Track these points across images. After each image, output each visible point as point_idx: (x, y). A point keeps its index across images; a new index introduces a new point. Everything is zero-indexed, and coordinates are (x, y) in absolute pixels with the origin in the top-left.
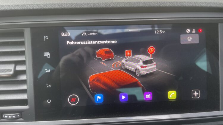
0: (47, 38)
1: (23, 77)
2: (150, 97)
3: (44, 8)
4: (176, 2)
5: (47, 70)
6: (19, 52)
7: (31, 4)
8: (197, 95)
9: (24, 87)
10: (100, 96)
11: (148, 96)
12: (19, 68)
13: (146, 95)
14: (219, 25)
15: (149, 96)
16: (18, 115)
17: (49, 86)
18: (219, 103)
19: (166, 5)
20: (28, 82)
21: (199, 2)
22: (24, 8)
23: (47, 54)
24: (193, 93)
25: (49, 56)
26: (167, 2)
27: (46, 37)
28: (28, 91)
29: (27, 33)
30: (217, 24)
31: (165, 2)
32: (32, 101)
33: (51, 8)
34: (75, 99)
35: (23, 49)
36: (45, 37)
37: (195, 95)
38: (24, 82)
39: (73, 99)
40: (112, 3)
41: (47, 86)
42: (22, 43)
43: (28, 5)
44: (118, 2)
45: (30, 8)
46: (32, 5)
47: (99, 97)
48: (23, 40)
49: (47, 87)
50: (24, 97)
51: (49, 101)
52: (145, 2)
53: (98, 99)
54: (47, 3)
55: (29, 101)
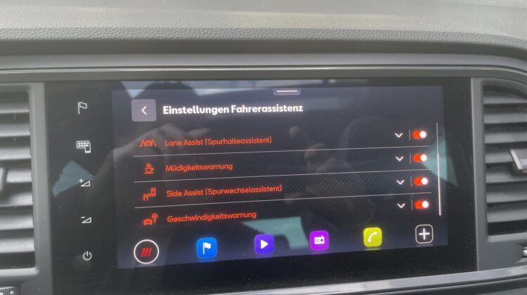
0: (85, 106)
1: (24, 200)
2: (323, 242)
3: (80, 37)
4: (380, 31)
5: (83, 183)
6: (15, 140)
7: (47, 27)
8: (427, 236)
9: (27, 223)
10: (209, 243)
11: (319, 240)
12: (16, 177)
13: (316, 238)
14: (472, 82)
15: (322, 240)
16: (10, 290)
17: (88, 221)
18: (474, 252)
19: (358, 38)
20: (36, 210)
21: (429, 32)
22: (31, 38)
23: (83, 145)
24: (418, 232)
25: (88, 149)
26: (359, 31)
27: (82, 105)
28: (37, 233)
29: (37, 94)
30: (468, 79)
31: (355, 30)
32: (45, 257)
33: (97, 38)
34: (149, 250)
35: (25, 133)
36: (79, 104)
37: (422, 236)
38: (26, 211)
39: (144, 249)
40: (237, 29)
41: (84, 220)
42: (23, 119)
43: (41, 29)
44: (252, 27)
45: (45, 36)
46: (51, 29)
47: (207, 245)
48: (27, 111)
49: (84, 222)
50: (27, 246)
51: (87, 257)
52: (311, 30)
53: (206, 249)
54: (88, 27)
55: (37, 257)
